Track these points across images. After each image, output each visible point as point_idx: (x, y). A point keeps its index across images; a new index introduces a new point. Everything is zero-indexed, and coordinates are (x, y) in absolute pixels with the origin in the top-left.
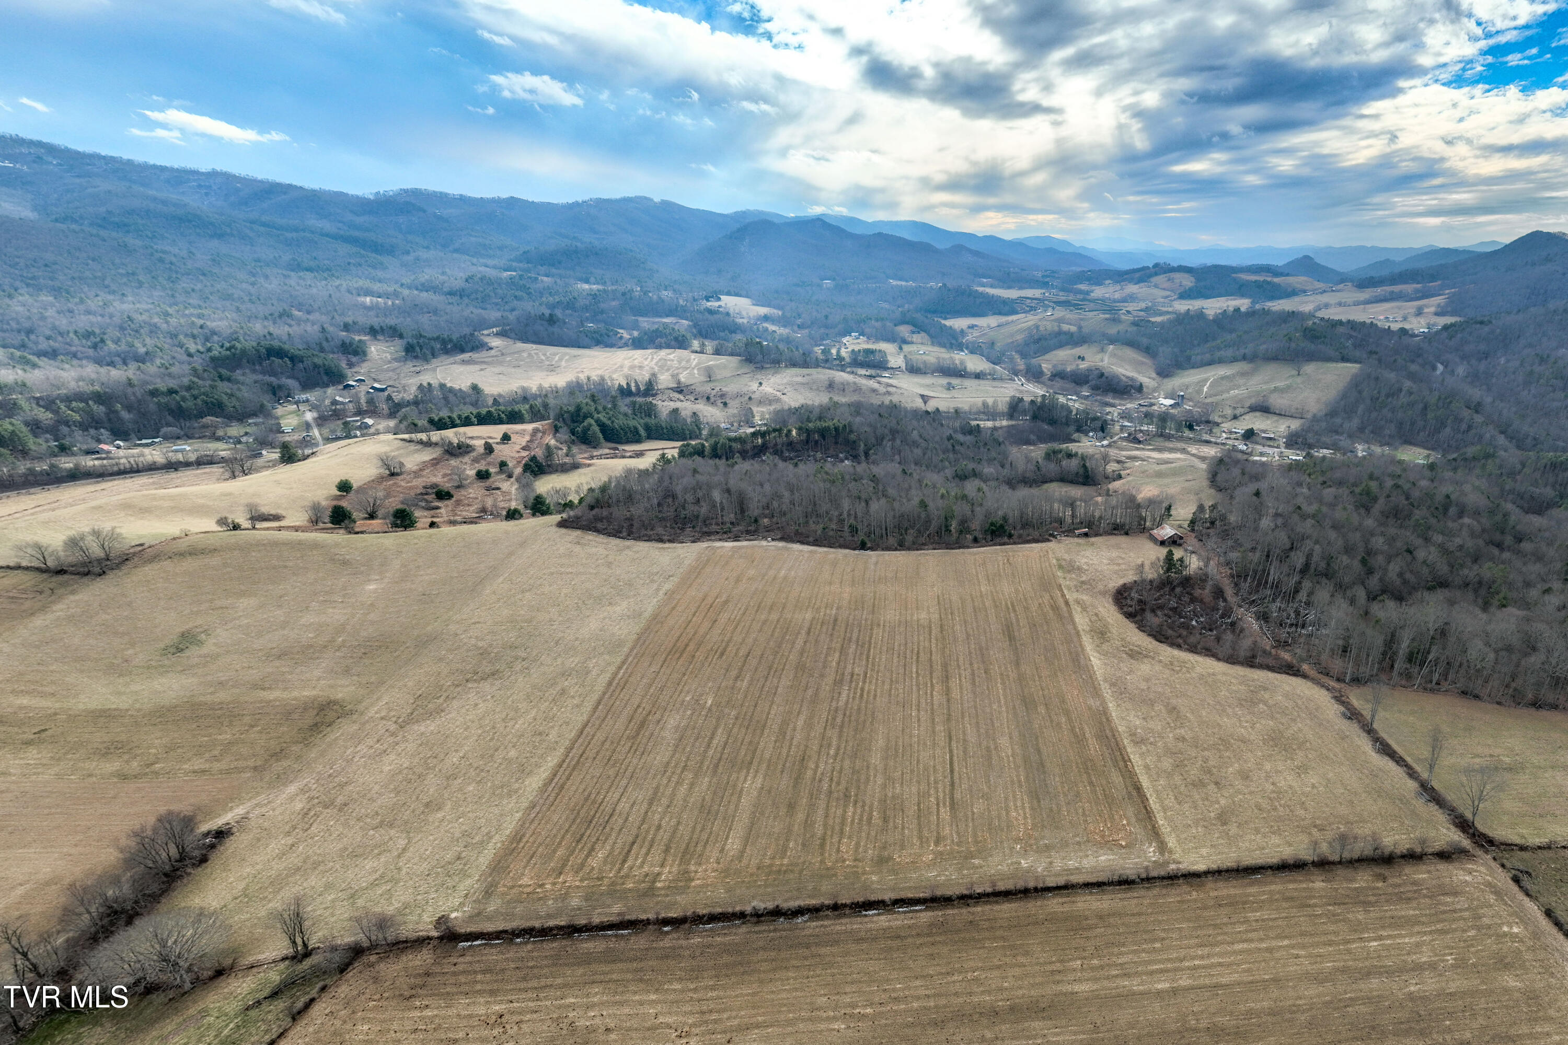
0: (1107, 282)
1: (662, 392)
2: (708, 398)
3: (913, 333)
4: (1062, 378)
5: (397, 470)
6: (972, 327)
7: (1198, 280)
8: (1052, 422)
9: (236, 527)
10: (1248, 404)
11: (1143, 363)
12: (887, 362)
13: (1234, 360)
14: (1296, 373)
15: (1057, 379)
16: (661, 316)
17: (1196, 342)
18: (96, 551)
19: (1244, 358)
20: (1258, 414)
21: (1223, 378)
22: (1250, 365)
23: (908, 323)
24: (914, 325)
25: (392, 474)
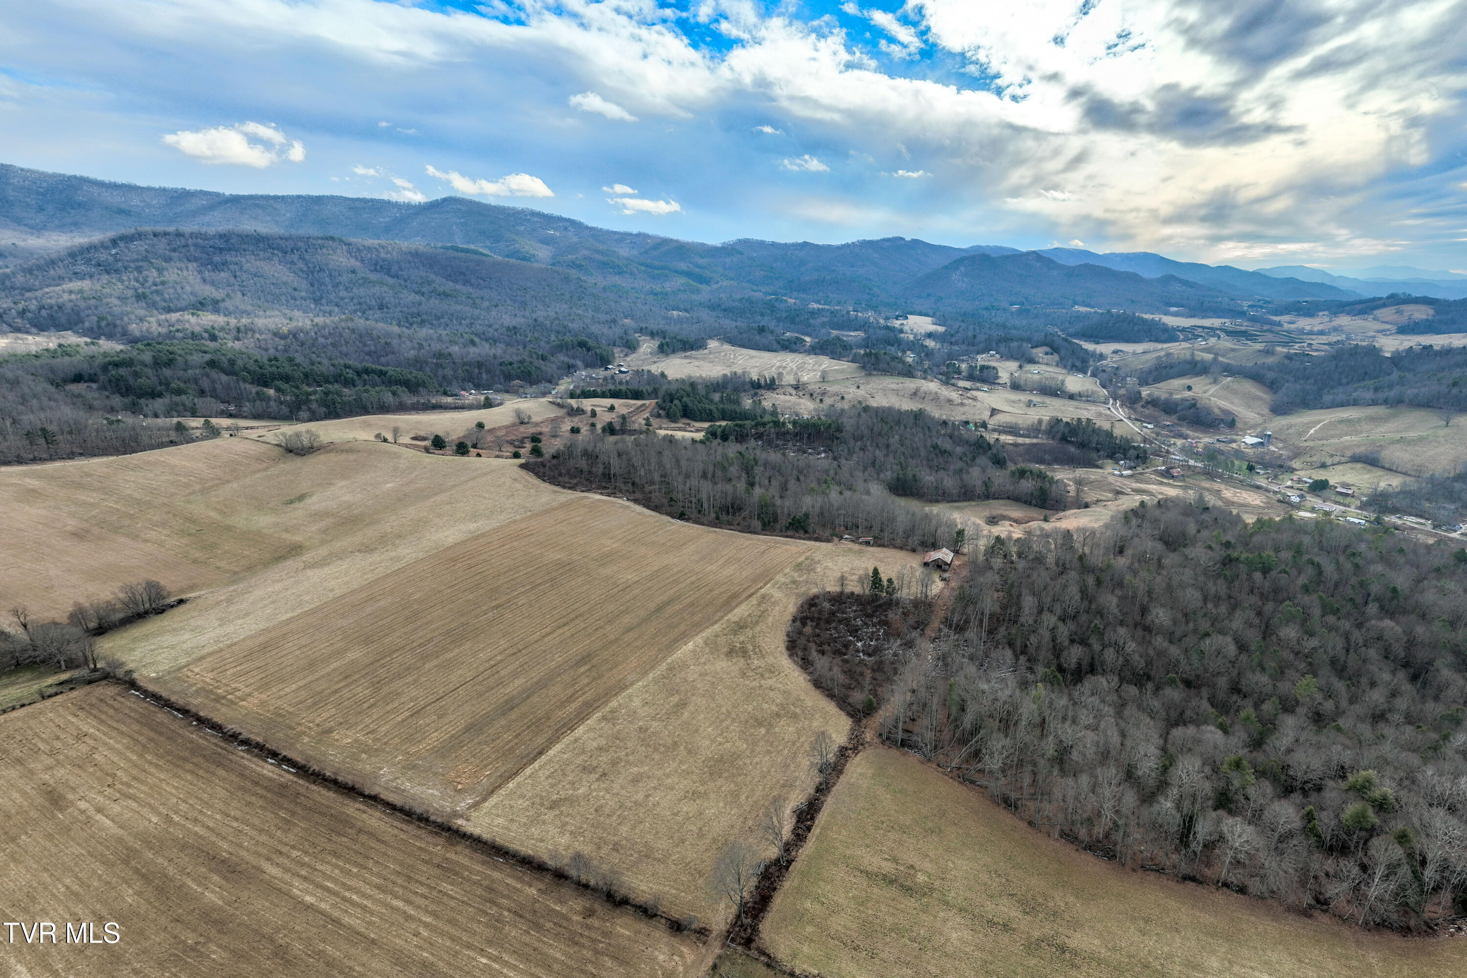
0: (1321, 313)
1: (782, 386)
2: (811, 395)
3: (1047, 354)
4: (1154, 406)
5: (526, 420)
6: (1115, 352)
7: (1437, 312)
8: (1082, 445)
9: (385, 440)
10: (1349, 453)
11: (1258, 398)
12: (997, 378)
13: (1374, 403)
14: (1444, 423)
15: (1149, 406)
16: (850, 330)
17: (1344, 381)
18: (306, 442)
19: (1385, 402)
20: (1359, 465)
21: (1341, 422)
22: (1388, 411)
23: (1046, 345)
24: (1051, 347)
25: (522, 423)
